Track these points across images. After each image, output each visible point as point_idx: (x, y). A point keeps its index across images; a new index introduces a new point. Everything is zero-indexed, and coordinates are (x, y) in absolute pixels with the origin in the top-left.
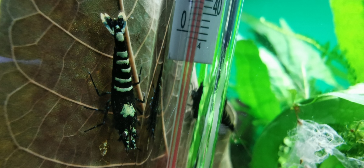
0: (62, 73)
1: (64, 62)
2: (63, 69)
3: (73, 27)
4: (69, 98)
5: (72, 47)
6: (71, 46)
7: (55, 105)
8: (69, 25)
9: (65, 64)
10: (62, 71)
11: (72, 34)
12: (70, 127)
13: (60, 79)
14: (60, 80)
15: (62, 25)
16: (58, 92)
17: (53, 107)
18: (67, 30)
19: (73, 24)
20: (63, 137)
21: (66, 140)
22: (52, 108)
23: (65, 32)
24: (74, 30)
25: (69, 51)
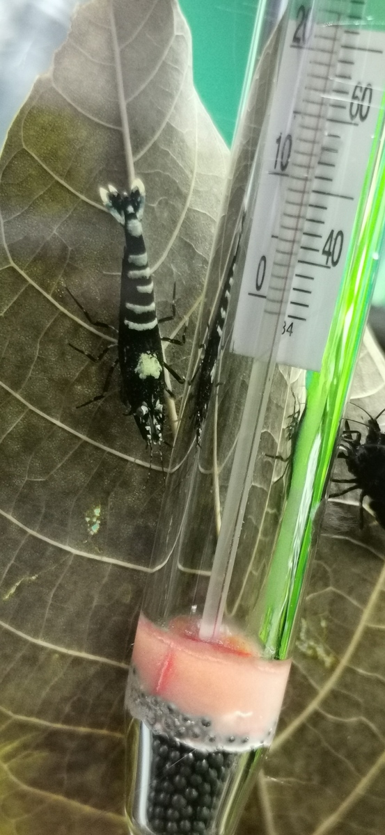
0: (35, 366)
1: (38, 347)
2: (36, 359)
3: (58, 288)
4: (42, 409)
5: (54, 322)
6: (53, 320)
7: (19, 420)
8: (53, 284)
9: (40, 350)
10: (34, 363)
11: (56, 299)
12: (37, 464)
13: (30, 375)
14: (30, 378)
15: (41, 285)
16: (25, 398)
17: (15, 423)
18: (48, 293)
19: (58, 283)
20: (26, 478)
21: (30, 485)
22: (15, 425)
23: (45, 297)
24: (60, 292)
25: (49, 329)
